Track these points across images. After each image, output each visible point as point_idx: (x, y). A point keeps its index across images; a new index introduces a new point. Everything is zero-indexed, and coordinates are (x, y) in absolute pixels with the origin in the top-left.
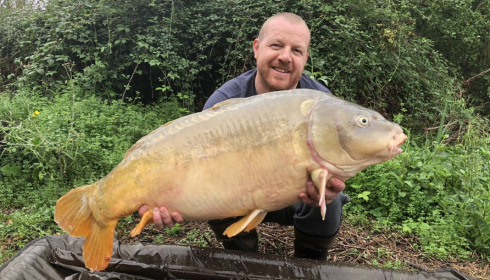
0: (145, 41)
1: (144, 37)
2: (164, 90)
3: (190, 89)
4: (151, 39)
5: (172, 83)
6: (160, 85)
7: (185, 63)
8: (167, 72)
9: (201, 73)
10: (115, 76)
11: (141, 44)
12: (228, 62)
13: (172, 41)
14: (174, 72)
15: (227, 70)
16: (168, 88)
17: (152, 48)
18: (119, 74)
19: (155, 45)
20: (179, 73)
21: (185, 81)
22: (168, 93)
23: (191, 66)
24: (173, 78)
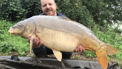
0: (12, 4)
1: (12, 3)
2: (18, 17)
3: (26, 17)
4: (14, 3)
5: (20, 15)
6: (17, 16)
7: (24, 10)
8: (19, 12)
9: (29, 13)
10: (3, 13)
11: (11, 5)
12: (36, 10)
13: (20, 4)
14: (21, 12)
15: (36, 12)
16: (19, 17)
17: (14, 6)
18: (4, 13)
19: (15, 5)
20: (23, 13)
21: (24, 15)
22: (19, 18)
23: (26, 11)
24: (21, 14)
